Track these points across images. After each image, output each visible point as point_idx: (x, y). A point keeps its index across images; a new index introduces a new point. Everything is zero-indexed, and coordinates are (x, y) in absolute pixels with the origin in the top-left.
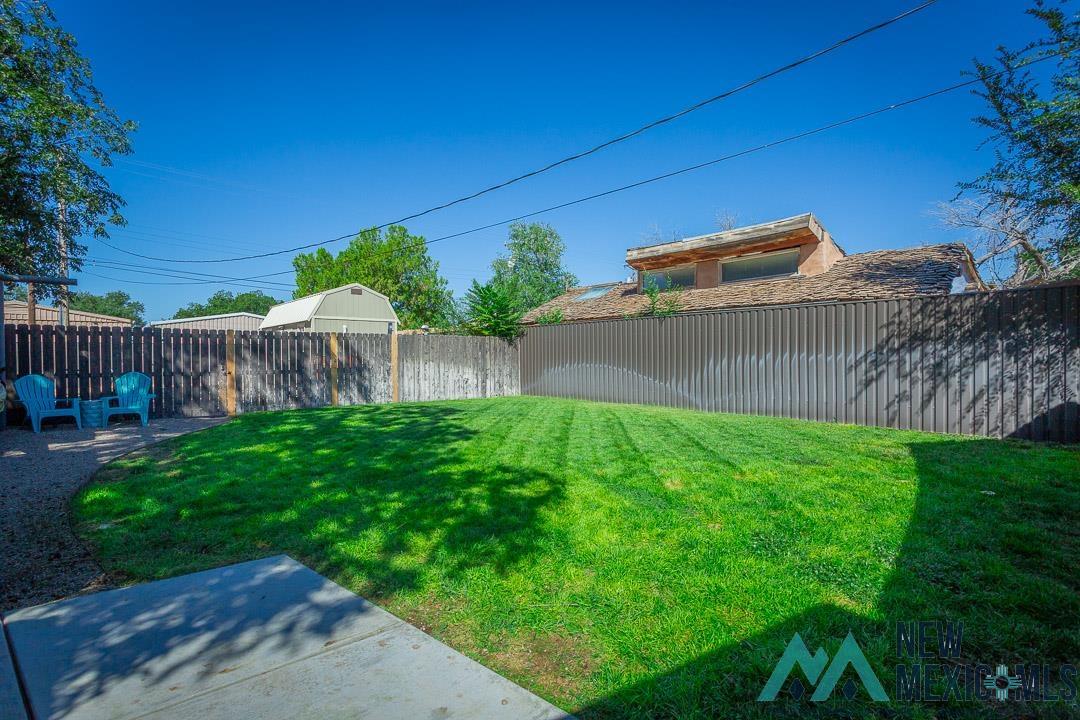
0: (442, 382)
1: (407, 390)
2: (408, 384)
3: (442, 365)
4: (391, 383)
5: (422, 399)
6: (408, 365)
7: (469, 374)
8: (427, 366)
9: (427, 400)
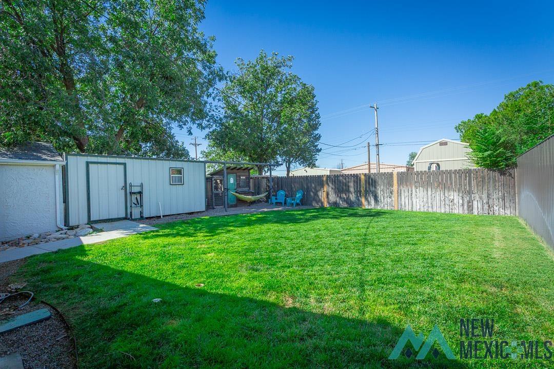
0: (430, 200)
1: (403, 203)
2: (404, 200)
3: (429, 190)
4: (393, 199)
5: (414, 210)
6: (404, 189)
7: (455, 196)
8: (418, 190)
9: (418, 211)
